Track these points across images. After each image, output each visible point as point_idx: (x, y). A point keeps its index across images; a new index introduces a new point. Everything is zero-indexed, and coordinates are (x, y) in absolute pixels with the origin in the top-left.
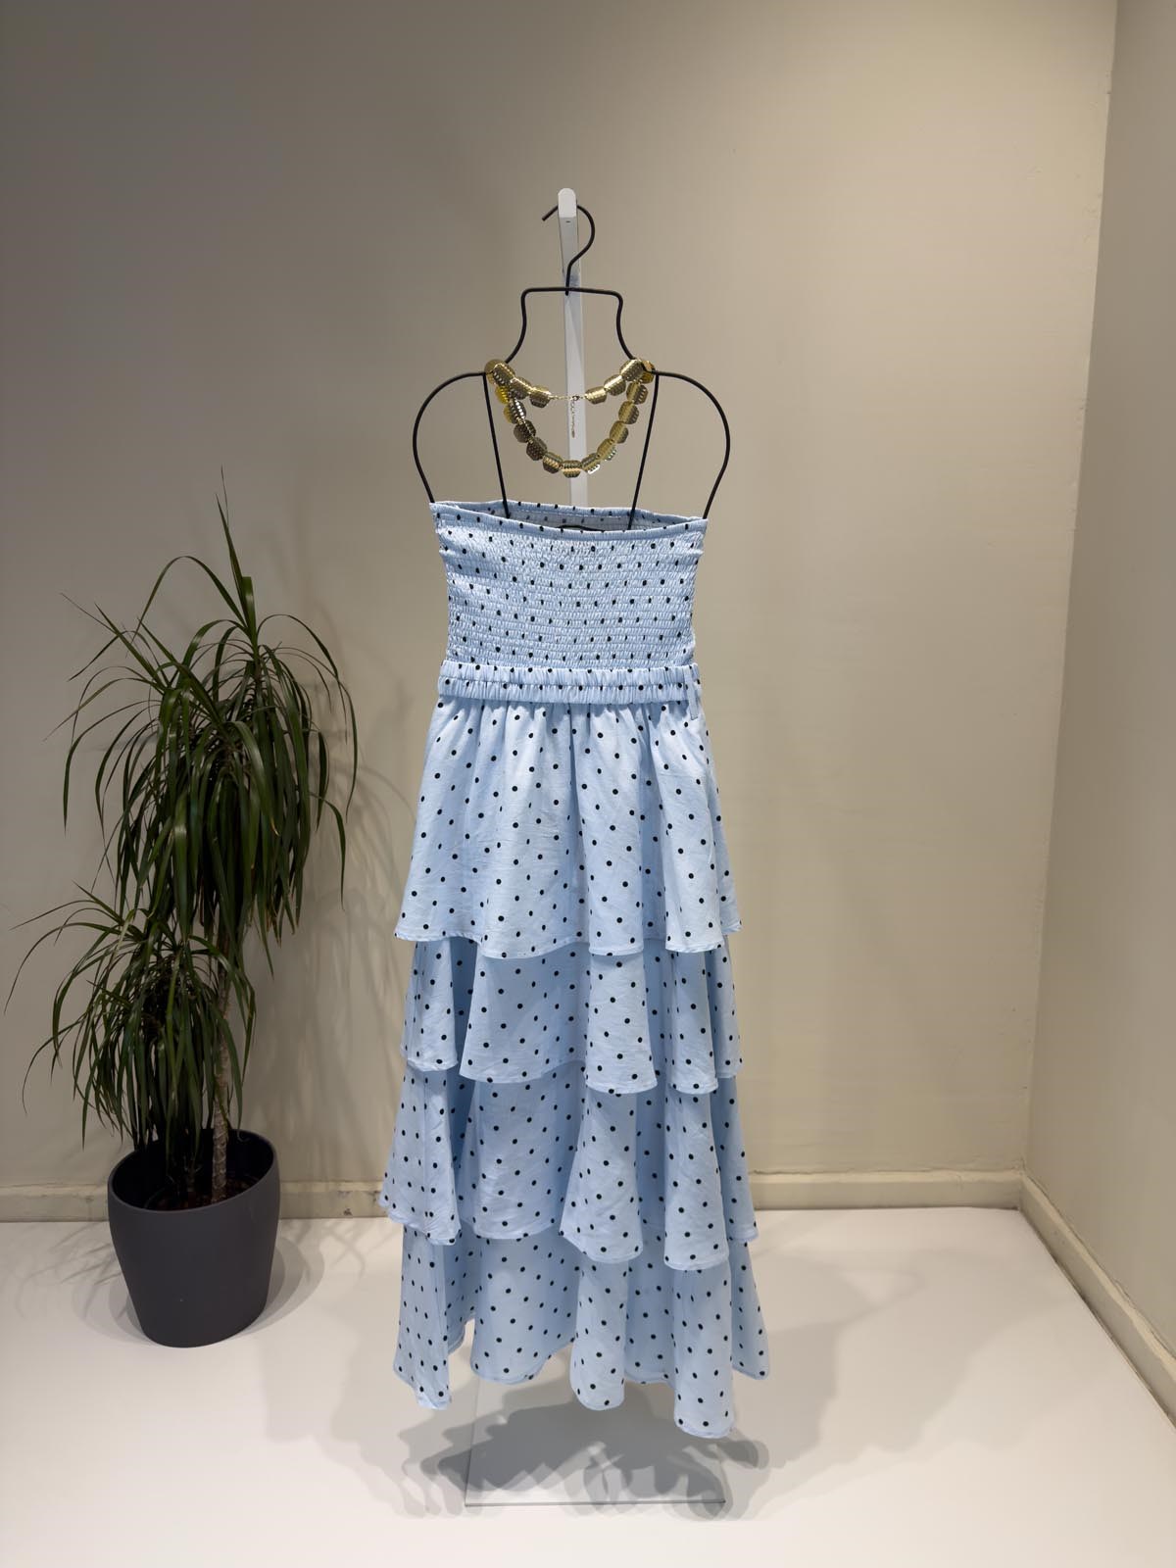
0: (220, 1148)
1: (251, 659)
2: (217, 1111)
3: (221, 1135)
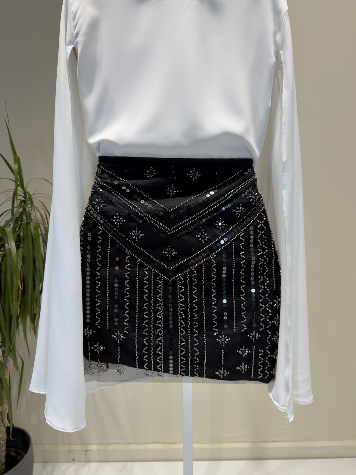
1: (23, 199)
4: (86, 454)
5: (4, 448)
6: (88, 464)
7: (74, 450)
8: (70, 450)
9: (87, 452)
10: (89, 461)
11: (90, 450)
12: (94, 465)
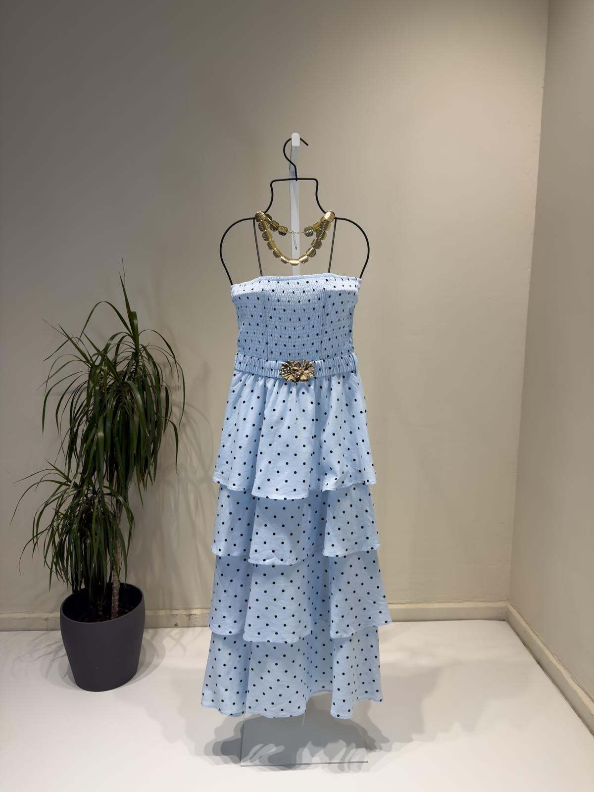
0: (116, 591)
1: (134, 351)
2: (114, 573)
3: (116, 585)
4: (190, 619)
5: (118, 597)
6: (191, 629)
7: (177, 615)
8: (173, 615)
9: (191, 616)
10: (194, 626)
11: (194, 614)
12: (198, 629)
